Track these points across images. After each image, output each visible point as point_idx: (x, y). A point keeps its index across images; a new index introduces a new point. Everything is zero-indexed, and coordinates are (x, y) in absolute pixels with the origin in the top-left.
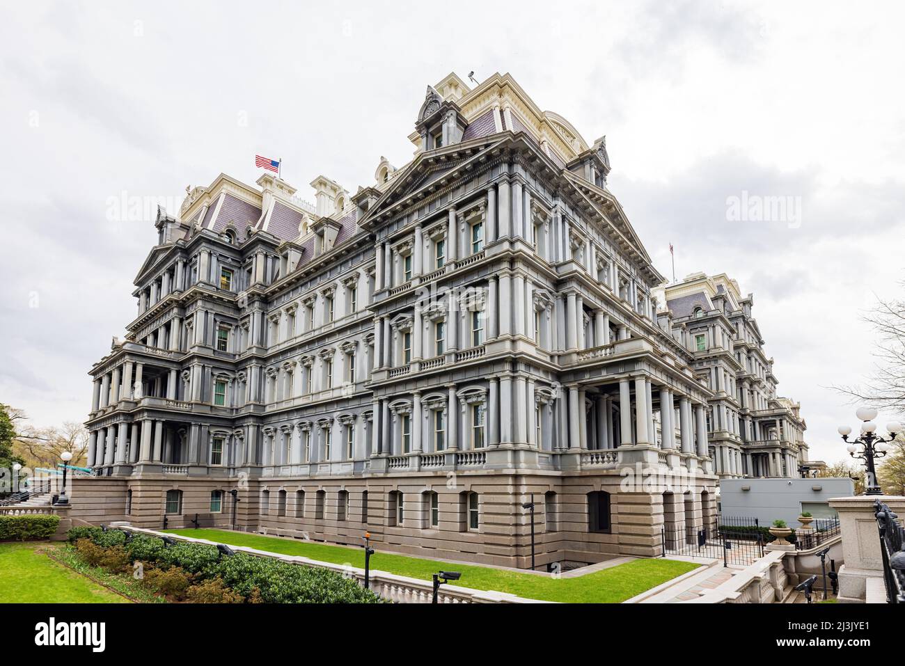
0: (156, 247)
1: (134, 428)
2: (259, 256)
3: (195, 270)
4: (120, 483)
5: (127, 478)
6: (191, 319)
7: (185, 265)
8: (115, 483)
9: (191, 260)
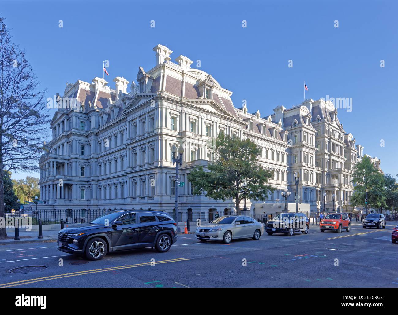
0: (56, 111)
1: (55, 186)
2: (93, 117)
3: (71, 122)
4: (52, 206)
5: (54, 205)
6: (70, 143)
7: (67, 120)
8: (50, 206)
9: (69, 118)
